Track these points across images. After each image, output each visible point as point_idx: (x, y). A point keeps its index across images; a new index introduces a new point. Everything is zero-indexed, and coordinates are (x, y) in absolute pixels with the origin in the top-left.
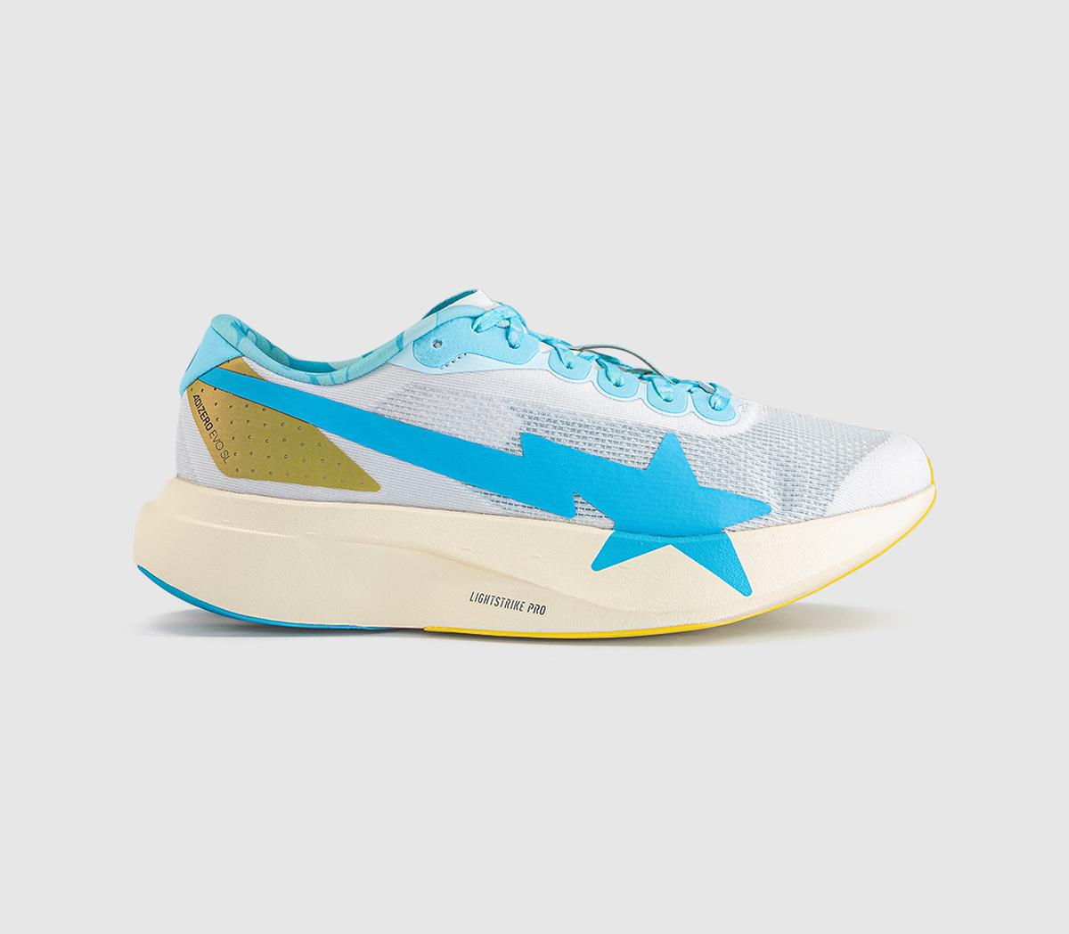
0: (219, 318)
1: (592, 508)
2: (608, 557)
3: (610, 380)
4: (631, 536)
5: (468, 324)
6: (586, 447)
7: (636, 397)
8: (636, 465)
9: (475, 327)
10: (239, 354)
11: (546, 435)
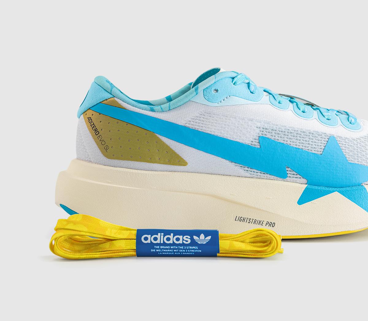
0: (99, 78)
1: (296, 174)
2: (305, 198)
3: (299, 109)
4: (316, 187)
5: (230, 81)
6: (291, 143)
7: (313, 118)
8: (316, 152)
9: (233, 82)
10: (112, 96)
11: (271, 137)
